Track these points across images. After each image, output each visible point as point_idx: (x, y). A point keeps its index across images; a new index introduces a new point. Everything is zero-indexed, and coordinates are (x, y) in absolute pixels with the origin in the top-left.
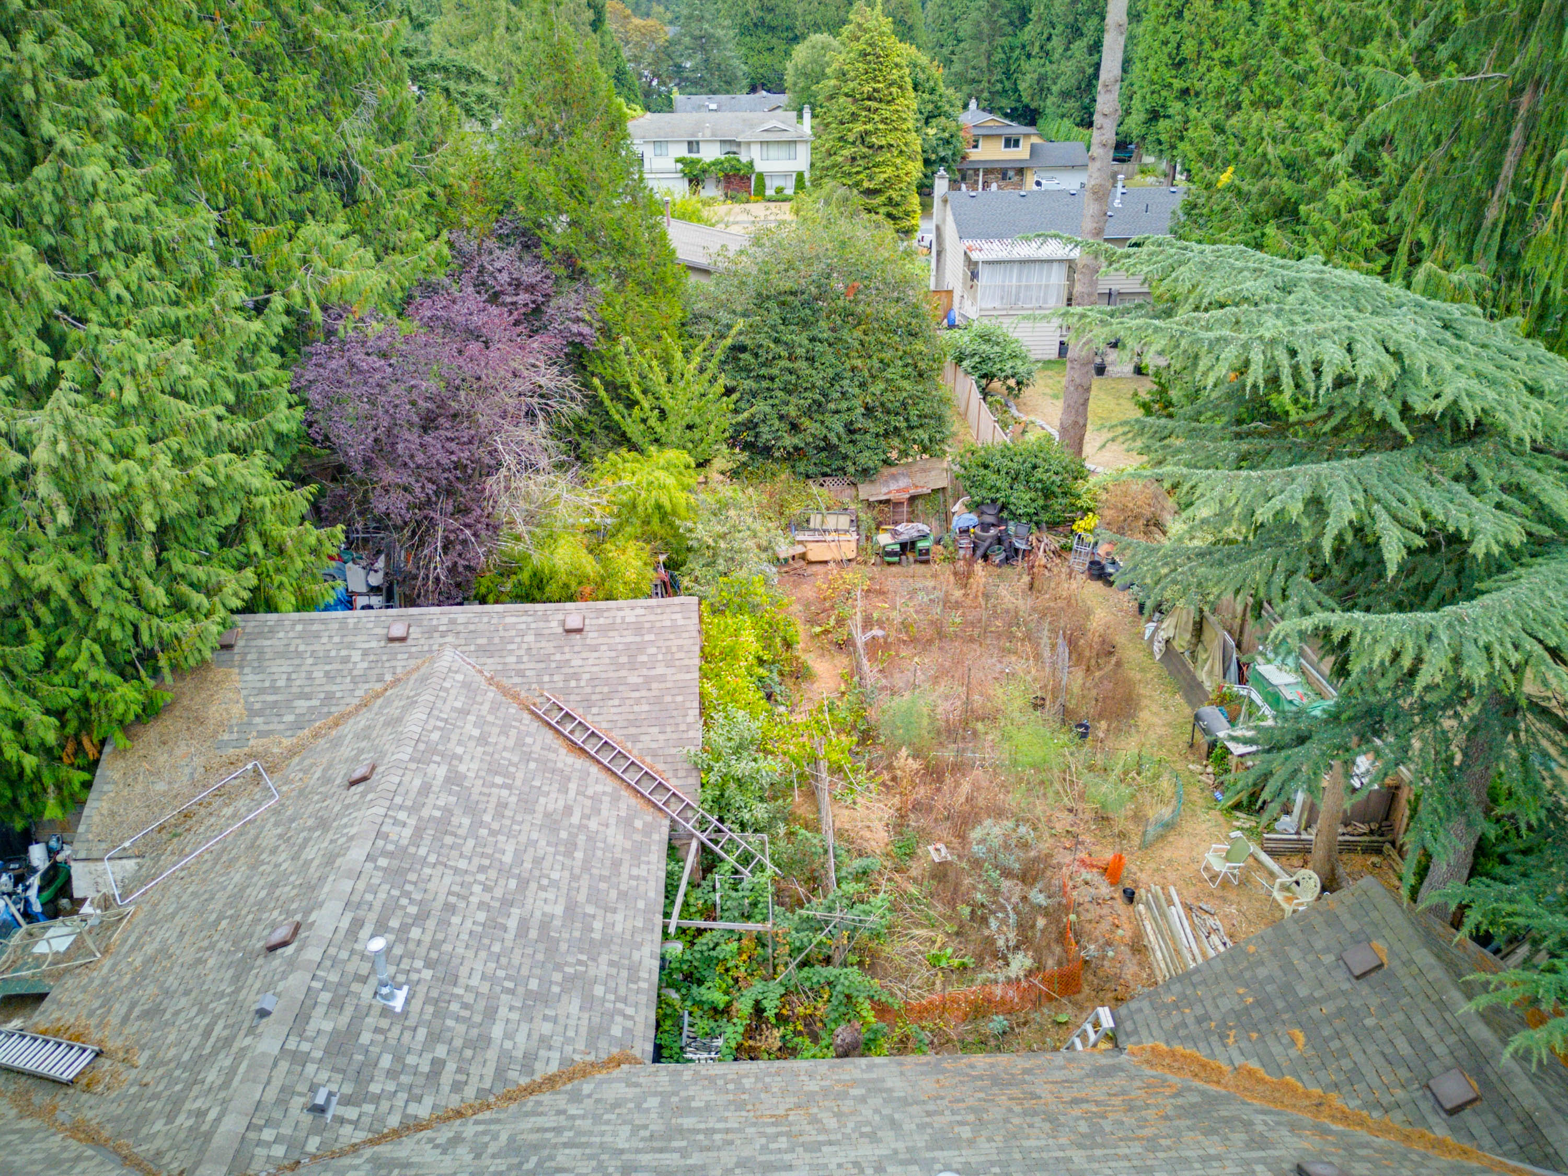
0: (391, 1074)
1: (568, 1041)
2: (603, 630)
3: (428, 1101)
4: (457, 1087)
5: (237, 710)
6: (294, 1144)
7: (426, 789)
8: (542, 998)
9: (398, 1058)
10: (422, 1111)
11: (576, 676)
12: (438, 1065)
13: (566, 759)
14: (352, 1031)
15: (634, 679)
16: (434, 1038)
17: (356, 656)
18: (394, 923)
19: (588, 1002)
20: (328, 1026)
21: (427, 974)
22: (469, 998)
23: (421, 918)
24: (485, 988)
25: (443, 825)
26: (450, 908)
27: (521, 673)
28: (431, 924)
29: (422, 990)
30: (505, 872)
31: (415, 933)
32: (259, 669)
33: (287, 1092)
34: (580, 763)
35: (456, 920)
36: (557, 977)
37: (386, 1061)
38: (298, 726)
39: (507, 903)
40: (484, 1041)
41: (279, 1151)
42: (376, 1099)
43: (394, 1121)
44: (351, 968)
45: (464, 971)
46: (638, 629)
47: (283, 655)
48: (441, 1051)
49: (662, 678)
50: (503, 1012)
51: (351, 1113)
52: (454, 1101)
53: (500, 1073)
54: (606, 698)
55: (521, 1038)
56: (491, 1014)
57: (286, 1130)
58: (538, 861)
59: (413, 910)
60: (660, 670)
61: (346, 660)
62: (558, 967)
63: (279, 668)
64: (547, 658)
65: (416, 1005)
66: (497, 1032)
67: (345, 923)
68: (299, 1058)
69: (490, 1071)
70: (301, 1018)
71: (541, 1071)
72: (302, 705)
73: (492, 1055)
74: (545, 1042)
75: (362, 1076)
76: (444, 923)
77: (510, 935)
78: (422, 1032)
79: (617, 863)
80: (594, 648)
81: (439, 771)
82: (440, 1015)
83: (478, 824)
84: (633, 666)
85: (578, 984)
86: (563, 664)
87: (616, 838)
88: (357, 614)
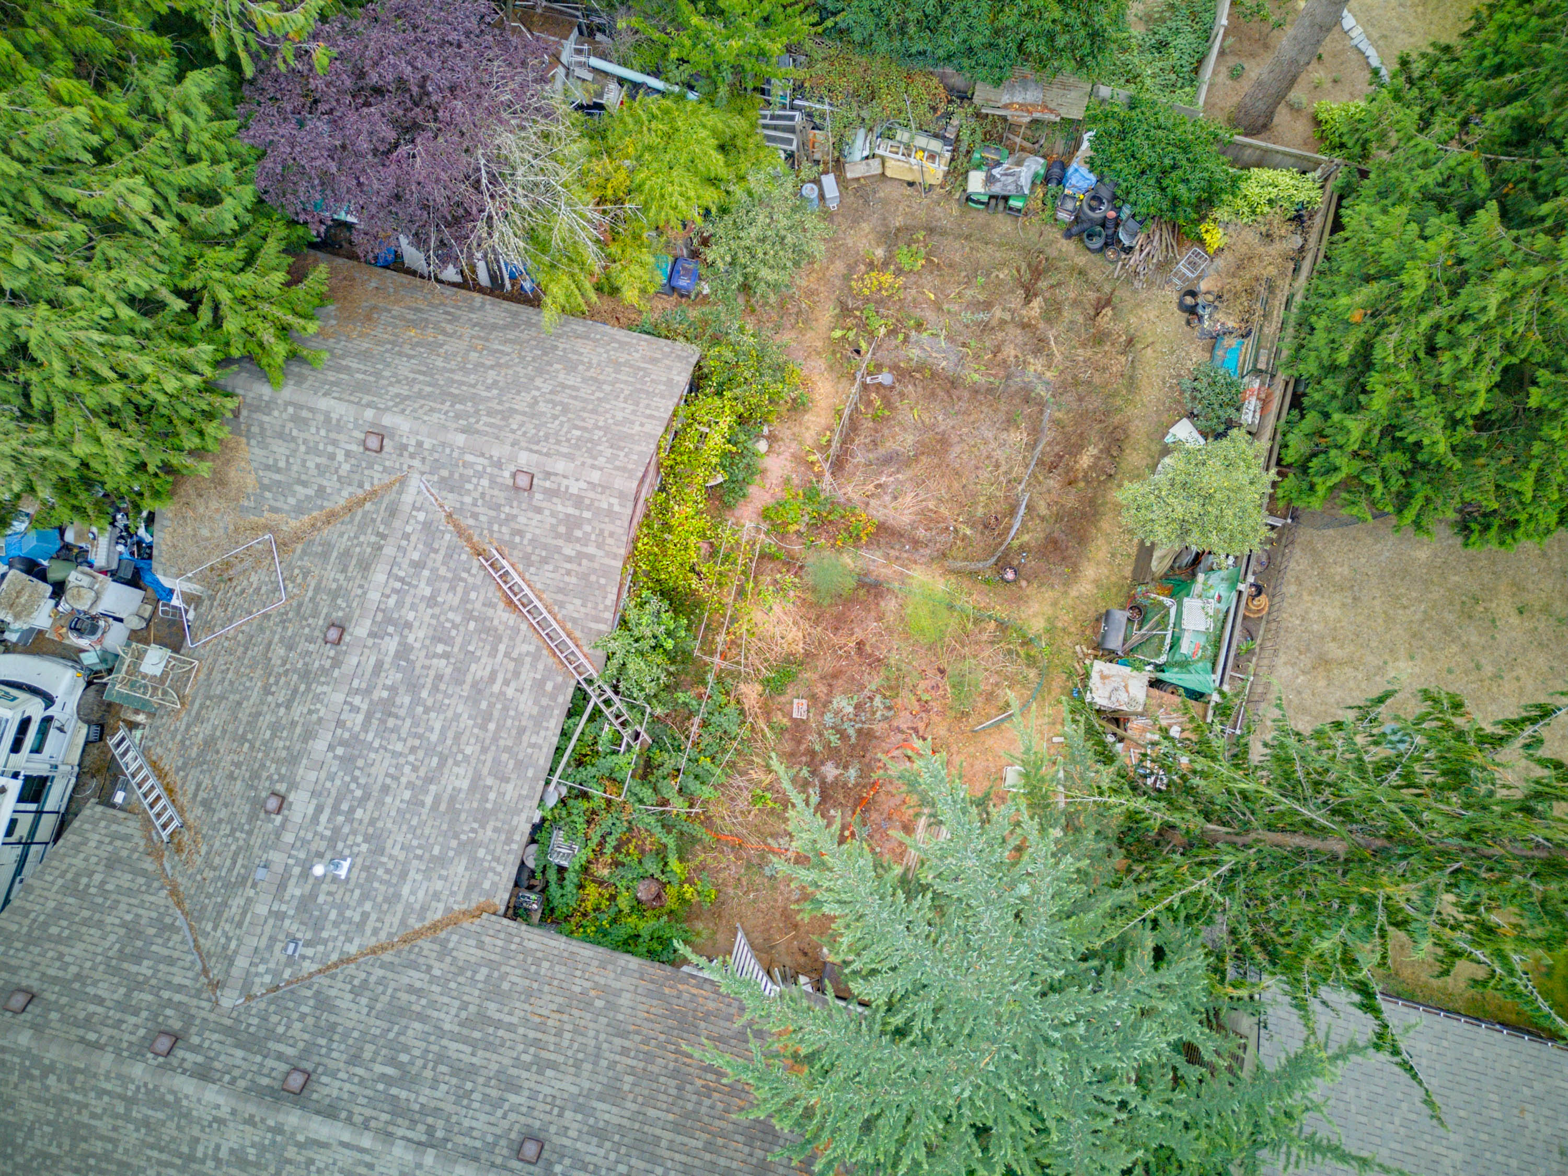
0: (336, 924)
1: (452, 894)
3: (357, 942)
4: (375, 932)
5: (250, 480)
6: (276, 974)
7: (379, 666)
8: (441, 861)
9: (341, 914)
10: (352, 949)
11: (520, 533)
12: (365, 916)
13: (503, 612)
14: (313, 896)
15: (568, 551)
16: (365, 897)
17: (340, 457)
18: (345, 807)
19: (473, 861)
20: (298, 892)
21: (364, 847)
22: (390, 865)
23: (366, 797)
24: (402, 857)
25: (387, 708)
26: (385, 789)
27: (475, 516)
28: (370, 804)
29: (359, 860)
30: (430, 751)
31: (359, 813)
32: (263, 445)
33: (273, 939)
35: (388, 800)
36: (454, 843)
37: (333, 915)
39: (429, 780)
40: (397, 896)
41: (267, 979)
42: (325, 942)
43: (334, 957)
44: (314, 847)
45: (389, 843)
47: (280, 435)
48: (368, 906)
49: (591, 558)
50: (412, 874)
51: (309, 952)
52: (373, 942)
53: (403, 922)
54: (544, 561)
55: (421, 894)
56: (404, 875)
57: (272, 965)
58: (457, 737)
59: (359, 793)
61: (332, 457)
62: (456, 836)
63: (280, 449)
64: (499, 508)
65: (354, 875)
66: (406, 890)
67: (311, 810)
68: (280, 916)
69: (396, 921)
70: (282, 887)
71: (431, 918)
72: (300, 491)
73: (400, 908)
74: (436, 896)
75: (318, 927)
76: (380, 803)
77: (425, 811)
78: (357, 892)
79: (522, 731)
80: (539, 510)
81: (391, 645)
82: (370, 879)
83: (417, 701)
84: (569, 538)
85: (468, 848)
86: (511, 518)
87: (526, 704)
88: (339, 409)
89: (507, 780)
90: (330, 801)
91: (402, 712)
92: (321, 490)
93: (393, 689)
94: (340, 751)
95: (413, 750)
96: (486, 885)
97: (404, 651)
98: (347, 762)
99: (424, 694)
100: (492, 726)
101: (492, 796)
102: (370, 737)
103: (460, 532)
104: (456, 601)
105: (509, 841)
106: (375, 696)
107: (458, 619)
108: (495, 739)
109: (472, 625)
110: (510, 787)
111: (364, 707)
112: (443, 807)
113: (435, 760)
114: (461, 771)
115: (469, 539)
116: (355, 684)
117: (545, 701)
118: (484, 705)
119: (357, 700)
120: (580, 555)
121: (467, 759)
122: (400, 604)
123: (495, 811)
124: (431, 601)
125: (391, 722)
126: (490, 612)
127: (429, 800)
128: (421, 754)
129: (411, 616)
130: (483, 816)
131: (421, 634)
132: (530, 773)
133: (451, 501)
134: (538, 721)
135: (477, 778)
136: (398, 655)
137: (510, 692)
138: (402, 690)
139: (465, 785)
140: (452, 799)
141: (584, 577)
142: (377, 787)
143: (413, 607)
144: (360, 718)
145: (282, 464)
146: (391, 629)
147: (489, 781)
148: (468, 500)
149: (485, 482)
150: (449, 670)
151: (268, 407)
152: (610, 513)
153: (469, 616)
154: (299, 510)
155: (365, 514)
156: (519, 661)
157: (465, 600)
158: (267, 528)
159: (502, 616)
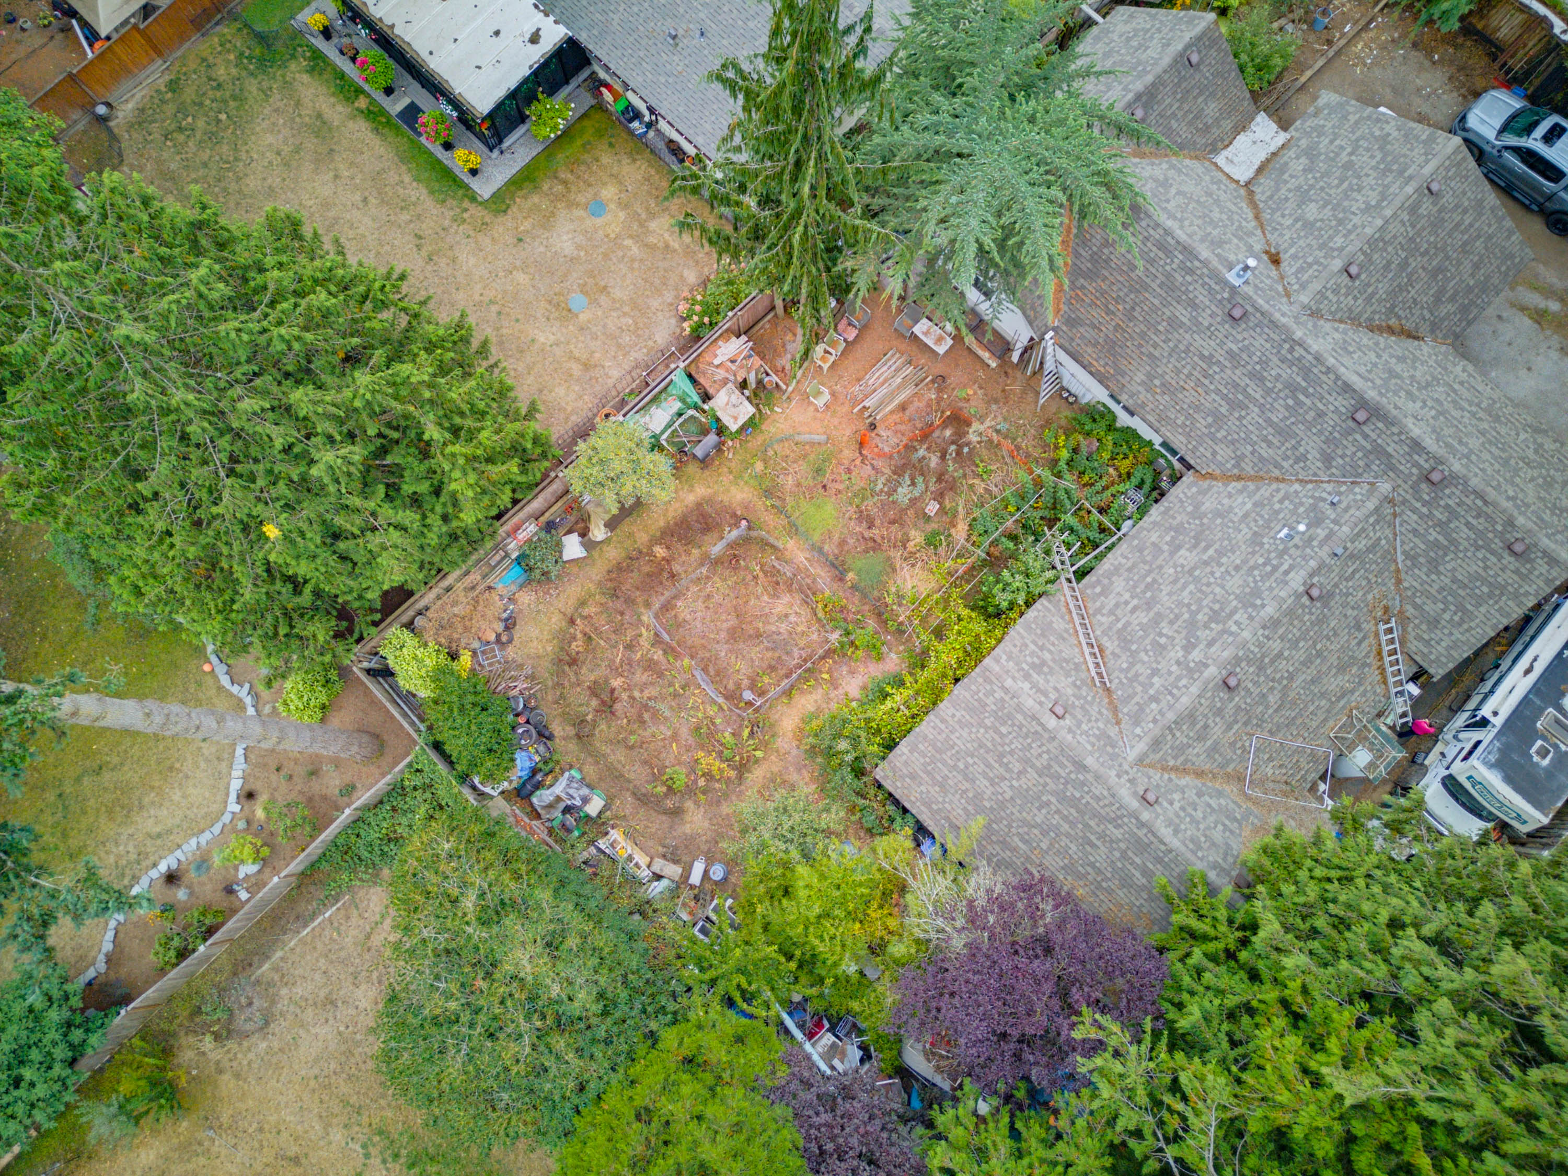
0: (1302, 504)
1: (1219, 493)
3: (1292, 490)
4: (1278, 490)
6: (1351, 491)
7: (1210, 644)
8: (1218, 514)
9: (1296, 508)
10: (1297, 486)
12: (1281, 502)
15: (1047, 656)
16: (1277, 512)
17: (1177, 805)
18: (1269, 568)
19: (1197, 507)
20: (1319, 531)
21: (1265, 540)
22: (1252, 524)
23: (1253, 568)
24: (1243, 526)
25: (1215, 616)
26: (1237, 568)
27: (1100, 713)
28: (1252, 563)
29: (1272, 534)
30: (1197, 580)
31: (1261, 561)
33: (1346, 510)
35: (1238, 562)
36: (1205, 521)
37: (1302, 510)
39: (1206, 563)
40: (1255, 505)
41: (1357, 490)
42: (1312, 497)
43: (1310, 486)
44: (1299, 553)
45: (1249, 536)
48: (1277, 506)
50: (1240, 514)
51: (1324, 495)
52: (1282, 485)
53: (1258, 489)
55: (1240, 500)
56: (1246, 515)
57: (1351, 497)
58: (1175, 582)
59: (1256, 572)
61: (1183, 809)
62: (1202, 524)
63: (1217, 835)
65: (1278, 528)
66: (1249, 506)
67: (1292, 574)
68: (1335, 522)
69: (1262, 491)
71: (1239, 485)
72: (1214, 803)
73: (1257, 497)
74: (1230, 495)
75: (1314, 507)
76: (1245, 562)
77: (1217, 546)
78: (1281, 516)
79: (1129, 570)
80: (1056, 689)
81: (1196, 655)
82: (1269, 521)
83: (1193, 614)
84: (1044, 663)
85: (1197, 514)
86: (1078, 698)
87: (1119, 584)
88: (1165, 832)
89: (1153, 544)
90: (1277, 575)
91: (1206, 610)
92: (1200, 794)
93: (1206, 626)
94: (1259, 602)
95: (1208, 585)
96: (1194, 489)
97: (1189, 647)
98: (1256, 593)
99: (1186, 616)
100: (1149, 579)
101: (1168, 538)
102: (1235, 603)
103: (1115, 710)
104: (1138, 666)
105: (1168, 509)
106: (1220, 627)
107: (1142, 654)
108: (1150, 571)
109: (1134, 647)
110: (1153, 539)
111: (1230, 623)
112: (1203, 544)
113: (1197, 573)
114: (1181, 561)
115: (1111, 703)
116: (1231, 639)
117: (1106, 581)
118: (1149, 594)
119: (1234, 628)
120: (1042, 648)
121: (1175, 566)
122: (1179, 678)
123: (1171, 528)
125: (1217, 607)
126: (1117, 651)
127: (1211, 552)
128: (1205, 581)
129: (1174, 668)
130: (1180, 529)
131: (1172, 654)
132: (1136, 542)
133: (1113, 731)
134: (1117, 570)
135: (1172, 554)
136: (1194, 646)
137: (1127, 596)
138: (1200, 624)
139: (1182, 552)
140: (1195, 546)
141: (1043, 635)
142: (1242, 572)
143: (1170, 673)
144: (1236, 617)
145: (1220, 827)
146: (1192, 665)
147: (1166, 547)
148: (1101, 725)
149: (1084, 727)
150: (1163, 624)
151: (1215, 866)
152: (1010, 658)
153: (1134, 654)
154: (1220, 794)
155: (1175, 758)
156: (1111, 613)
157: (1132, 665)
158: (1248, 798)
159: (1110, 645)
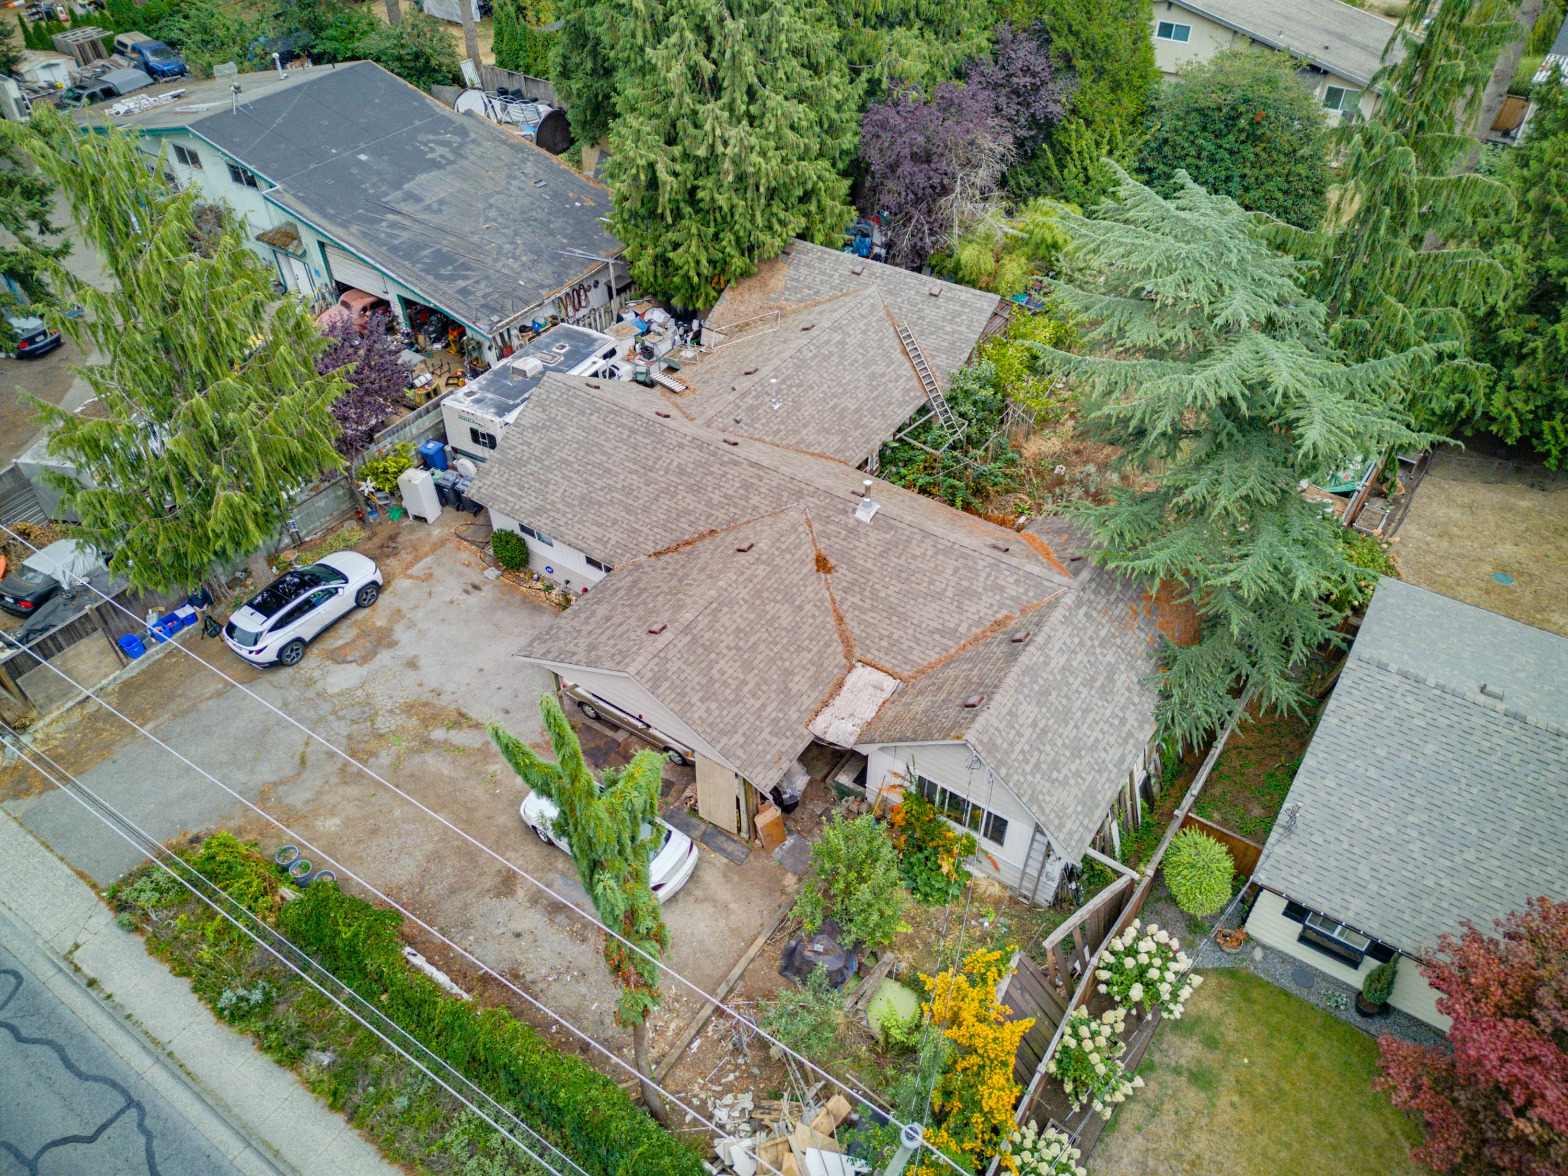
0: (763, 425)
1: (828, 447)
2: (948, 299)
3: (770, 437)
4: (781, 439)
5: (781, 285)
6: (726, 426)
7: (827, 342)
8: (827, 431)
9: (767, 422)
11: (923, 318)
12: (779, 431)
13: (897, 355)
14: (757, 408)
15: (948, 329)
16: (782, 422)
17: (836, 276)
18: (788, 383)
19: (845, 440)
20: (751, 402)
21: (791, 404)
22: (801, 418)
23: (799, 386)
24: (808, 418)
25: (826, 358)
26: (811, 387)
27: (900, 308)
28: (801, 389)
29: (786, 407)
30: (840, 385)
31: (794, 389)
32: (796, 269)
34: (902, 358)
35: (811, 392)
36: (837, 428)
37: (763, 421)
38: (800, 301)
39: (834, 396)
40: (799, 432)
41: (721, 425)
42: (755, 428)
43: (757, 437)
44: (766, 389)
45: (804, 409)
46: (964, 304)
47: (808, 265)
49: (961, 333)
50: (810, 428)
51: (746, 428)
52: (778, 442)
54: (932, 333)
55: (811, 438)
56: (806, 426)
57: (725, 422)
58: (856, 388)
59: (797, 382)
60: (963, 328)
61: (831, 276)
62: (839, 425)
63: (804, 271)
64: (915, 305)
65: (781, 411)
66: (804, 432)
67: (771, 375)
68: (738, 406)
70: (744, 395)
71: (812, 450)
72: (806, 291)
73: (798, 437)
74: (819, 443)
75: (754, 421)
76: (805, 391)
77: (828, 407)
78: (779, 419)
79: (890, 403)
80: (938, 307)
81: (837, 337)
82: (788, 417)
83: (840, 363)
84: (951, 322)
85: (844, 434)
86: (921, 310)
87: (898, 394)
88: (846, 255)
89: (876, 418)
91: (832, 364)
92: (818, 291)
93: (831, 354)
94: (795, 361)
95: (832, 380)
96: (847, 454)
98: (797, 367)
99: (846, 363)
100: (876, 393)
101: (865, 420)
102: (812, 364)
103: (889, 314)
104: (876, 338)
107: (874, 345)
109: (881, 351)
110: (876, 421)
111: (815, 352)
112: (837, 410)
113: (841, 390)
114: (853, 401)
117: (907, 399)
118: (875, 383)
119: (812, 347)
120: (955, 331)
121: (858, 398)
122: (848, 325)
123: (864, 428)
124: (864, 332)
125: (825, 364)
126: (892, 351)
127: (831, 404)
128: (835, 384)
129: (851, 332)
130: (857, 426)
131: (854, 341)
132: (891, 423)
133: (889, 299)
134: (901, 405)
135: (859, 409)
136: (839, 342)
137: (890, 385)
138: (836, 356)
139: (853, 408)
141: (953, 343)
142: (808, 384)
143: (854, 330)
144: (811, 354)
145: (802, 279)
146: (839, 331)
147: (866, 413)
148: (899, 300)
149: (913, 292)
150: (862, 361)
152: (980, 310)
153: (880, 347)
155: (839, 300)
156: (899, 377)
157: (881, 340)
158: (779, 308)
